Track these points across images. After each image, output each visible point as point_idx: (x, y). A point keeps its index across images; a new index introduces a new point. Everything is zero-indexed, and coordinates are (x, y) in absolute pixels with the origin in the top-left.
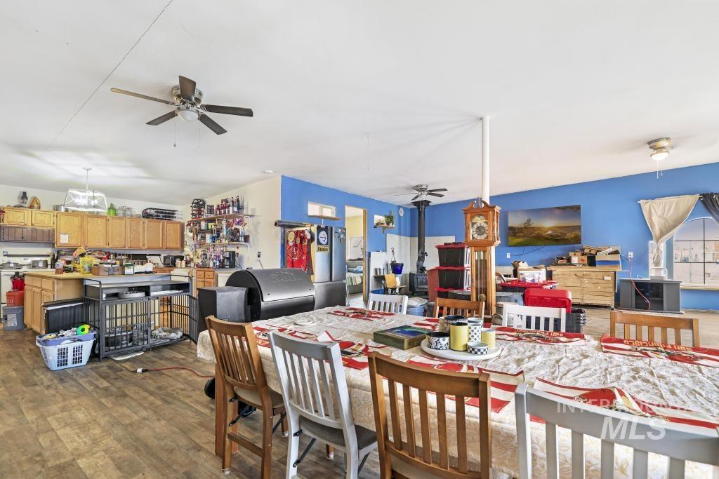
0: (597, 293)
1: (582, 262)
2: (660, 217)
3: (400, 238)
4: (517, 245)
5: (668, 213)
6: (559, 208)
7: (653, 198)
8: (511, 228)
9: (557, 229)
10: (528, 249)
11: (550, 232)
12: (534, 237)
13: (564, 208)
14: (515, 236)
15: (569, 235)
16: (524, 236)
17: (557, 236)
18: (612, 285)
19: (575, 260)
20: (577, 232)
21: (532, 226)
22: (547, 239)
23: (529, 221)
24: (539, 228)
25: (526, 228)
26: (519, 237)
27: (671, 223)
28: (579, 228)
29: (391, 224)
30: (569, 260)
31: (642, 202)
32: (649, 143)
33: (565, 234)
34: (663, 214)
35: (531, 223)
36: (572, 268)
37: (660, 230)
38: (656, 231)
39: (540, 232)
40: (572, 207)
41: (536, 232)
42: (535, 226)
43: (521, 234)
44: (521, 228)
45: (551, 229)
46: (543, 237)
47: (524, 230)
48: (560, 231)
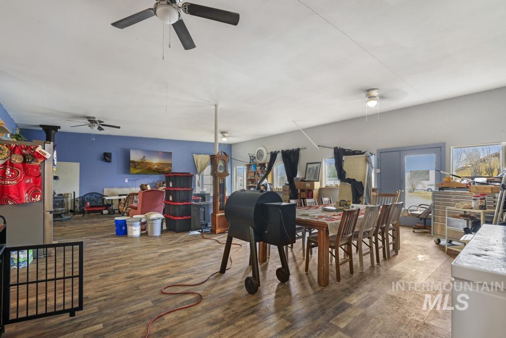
2: (200, 163)
6: (161, 152)
8: (133, 162)
9: (160, 165)
11: (156, 167)
12: (147, 169)
13: (164, 152)
14: (135, 167)
16: (141, 168)
17: (160, 169)
20: (170, 168)
22: (154, 171)
23: (144, 157)
24: (150, 164)
25: (142, 162)
26: (138, 169)
27: (204, 166)
28: (171, 165)
31: (194, 155)
32: (222, 133)
33: (164, 169)
35: (145, 159)
37: (200, 169)
39: (151, 166)
40: (168, 153)
41: (148, 166)
42: (146, 163)
43: (139, 167)
44: (139, 163)
45: (157, 164)
46: (152, 169)
47: (141, 164)
48: (162, 166)
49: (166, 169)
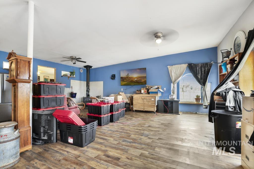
0: (149, 106)
1: (145, 92)
2: (175, 73)
3: (80, 82)
4: (125, 85)
5: (177, 72)
6: (139, 69)
7: (172, 65)
8: (122, 78)
9: (138, 78)
10: (128, 87)
11: (136, 79)
12: (130, 81)
13: (140, 69)
14: (123, 81)
15: (143, 80)
16: (127, 81)
17: (139, 81)
18: (154, 103)
19: (143, 91)
20: (145, 79)
21: (129, 77)
22: (135, 82)
23: (128, 74)
24: (132, 78)
25: (127, 77)
26: (125, 81)
27: (178, 76)
28: (146, 77)
29: (72, 76)
30: (141, 91)
31: (168, 67)
33: (141, 80)
34: (176, 72)
35: (129, 75)
36: (141, 95)
37: (175, 78)
38: (173, 79)
39: (133, 79)
40: (143, 69)
41: (131, 79)
42: (130, 77)
43: (125, 80)
44: (125, 78)
45: (136, 78)
46: (133, 81)
47: (126, 78)
48: (139, 79)
49: (142, 80)
